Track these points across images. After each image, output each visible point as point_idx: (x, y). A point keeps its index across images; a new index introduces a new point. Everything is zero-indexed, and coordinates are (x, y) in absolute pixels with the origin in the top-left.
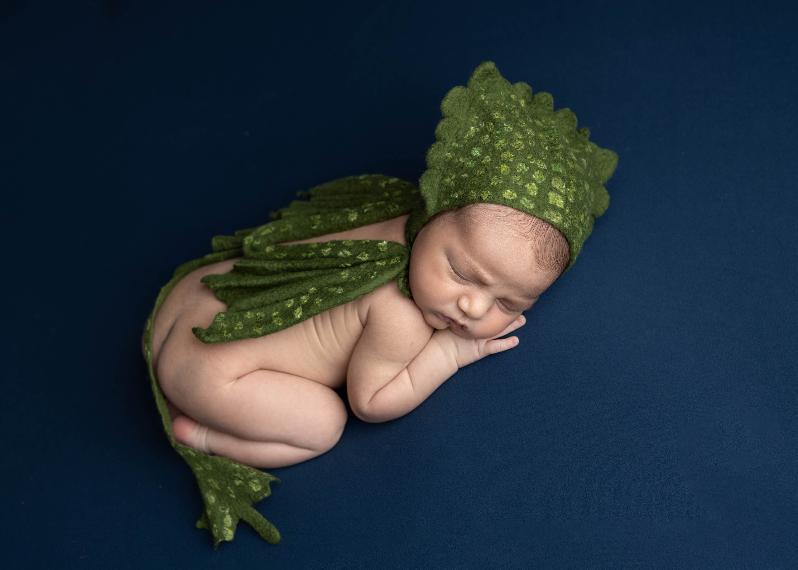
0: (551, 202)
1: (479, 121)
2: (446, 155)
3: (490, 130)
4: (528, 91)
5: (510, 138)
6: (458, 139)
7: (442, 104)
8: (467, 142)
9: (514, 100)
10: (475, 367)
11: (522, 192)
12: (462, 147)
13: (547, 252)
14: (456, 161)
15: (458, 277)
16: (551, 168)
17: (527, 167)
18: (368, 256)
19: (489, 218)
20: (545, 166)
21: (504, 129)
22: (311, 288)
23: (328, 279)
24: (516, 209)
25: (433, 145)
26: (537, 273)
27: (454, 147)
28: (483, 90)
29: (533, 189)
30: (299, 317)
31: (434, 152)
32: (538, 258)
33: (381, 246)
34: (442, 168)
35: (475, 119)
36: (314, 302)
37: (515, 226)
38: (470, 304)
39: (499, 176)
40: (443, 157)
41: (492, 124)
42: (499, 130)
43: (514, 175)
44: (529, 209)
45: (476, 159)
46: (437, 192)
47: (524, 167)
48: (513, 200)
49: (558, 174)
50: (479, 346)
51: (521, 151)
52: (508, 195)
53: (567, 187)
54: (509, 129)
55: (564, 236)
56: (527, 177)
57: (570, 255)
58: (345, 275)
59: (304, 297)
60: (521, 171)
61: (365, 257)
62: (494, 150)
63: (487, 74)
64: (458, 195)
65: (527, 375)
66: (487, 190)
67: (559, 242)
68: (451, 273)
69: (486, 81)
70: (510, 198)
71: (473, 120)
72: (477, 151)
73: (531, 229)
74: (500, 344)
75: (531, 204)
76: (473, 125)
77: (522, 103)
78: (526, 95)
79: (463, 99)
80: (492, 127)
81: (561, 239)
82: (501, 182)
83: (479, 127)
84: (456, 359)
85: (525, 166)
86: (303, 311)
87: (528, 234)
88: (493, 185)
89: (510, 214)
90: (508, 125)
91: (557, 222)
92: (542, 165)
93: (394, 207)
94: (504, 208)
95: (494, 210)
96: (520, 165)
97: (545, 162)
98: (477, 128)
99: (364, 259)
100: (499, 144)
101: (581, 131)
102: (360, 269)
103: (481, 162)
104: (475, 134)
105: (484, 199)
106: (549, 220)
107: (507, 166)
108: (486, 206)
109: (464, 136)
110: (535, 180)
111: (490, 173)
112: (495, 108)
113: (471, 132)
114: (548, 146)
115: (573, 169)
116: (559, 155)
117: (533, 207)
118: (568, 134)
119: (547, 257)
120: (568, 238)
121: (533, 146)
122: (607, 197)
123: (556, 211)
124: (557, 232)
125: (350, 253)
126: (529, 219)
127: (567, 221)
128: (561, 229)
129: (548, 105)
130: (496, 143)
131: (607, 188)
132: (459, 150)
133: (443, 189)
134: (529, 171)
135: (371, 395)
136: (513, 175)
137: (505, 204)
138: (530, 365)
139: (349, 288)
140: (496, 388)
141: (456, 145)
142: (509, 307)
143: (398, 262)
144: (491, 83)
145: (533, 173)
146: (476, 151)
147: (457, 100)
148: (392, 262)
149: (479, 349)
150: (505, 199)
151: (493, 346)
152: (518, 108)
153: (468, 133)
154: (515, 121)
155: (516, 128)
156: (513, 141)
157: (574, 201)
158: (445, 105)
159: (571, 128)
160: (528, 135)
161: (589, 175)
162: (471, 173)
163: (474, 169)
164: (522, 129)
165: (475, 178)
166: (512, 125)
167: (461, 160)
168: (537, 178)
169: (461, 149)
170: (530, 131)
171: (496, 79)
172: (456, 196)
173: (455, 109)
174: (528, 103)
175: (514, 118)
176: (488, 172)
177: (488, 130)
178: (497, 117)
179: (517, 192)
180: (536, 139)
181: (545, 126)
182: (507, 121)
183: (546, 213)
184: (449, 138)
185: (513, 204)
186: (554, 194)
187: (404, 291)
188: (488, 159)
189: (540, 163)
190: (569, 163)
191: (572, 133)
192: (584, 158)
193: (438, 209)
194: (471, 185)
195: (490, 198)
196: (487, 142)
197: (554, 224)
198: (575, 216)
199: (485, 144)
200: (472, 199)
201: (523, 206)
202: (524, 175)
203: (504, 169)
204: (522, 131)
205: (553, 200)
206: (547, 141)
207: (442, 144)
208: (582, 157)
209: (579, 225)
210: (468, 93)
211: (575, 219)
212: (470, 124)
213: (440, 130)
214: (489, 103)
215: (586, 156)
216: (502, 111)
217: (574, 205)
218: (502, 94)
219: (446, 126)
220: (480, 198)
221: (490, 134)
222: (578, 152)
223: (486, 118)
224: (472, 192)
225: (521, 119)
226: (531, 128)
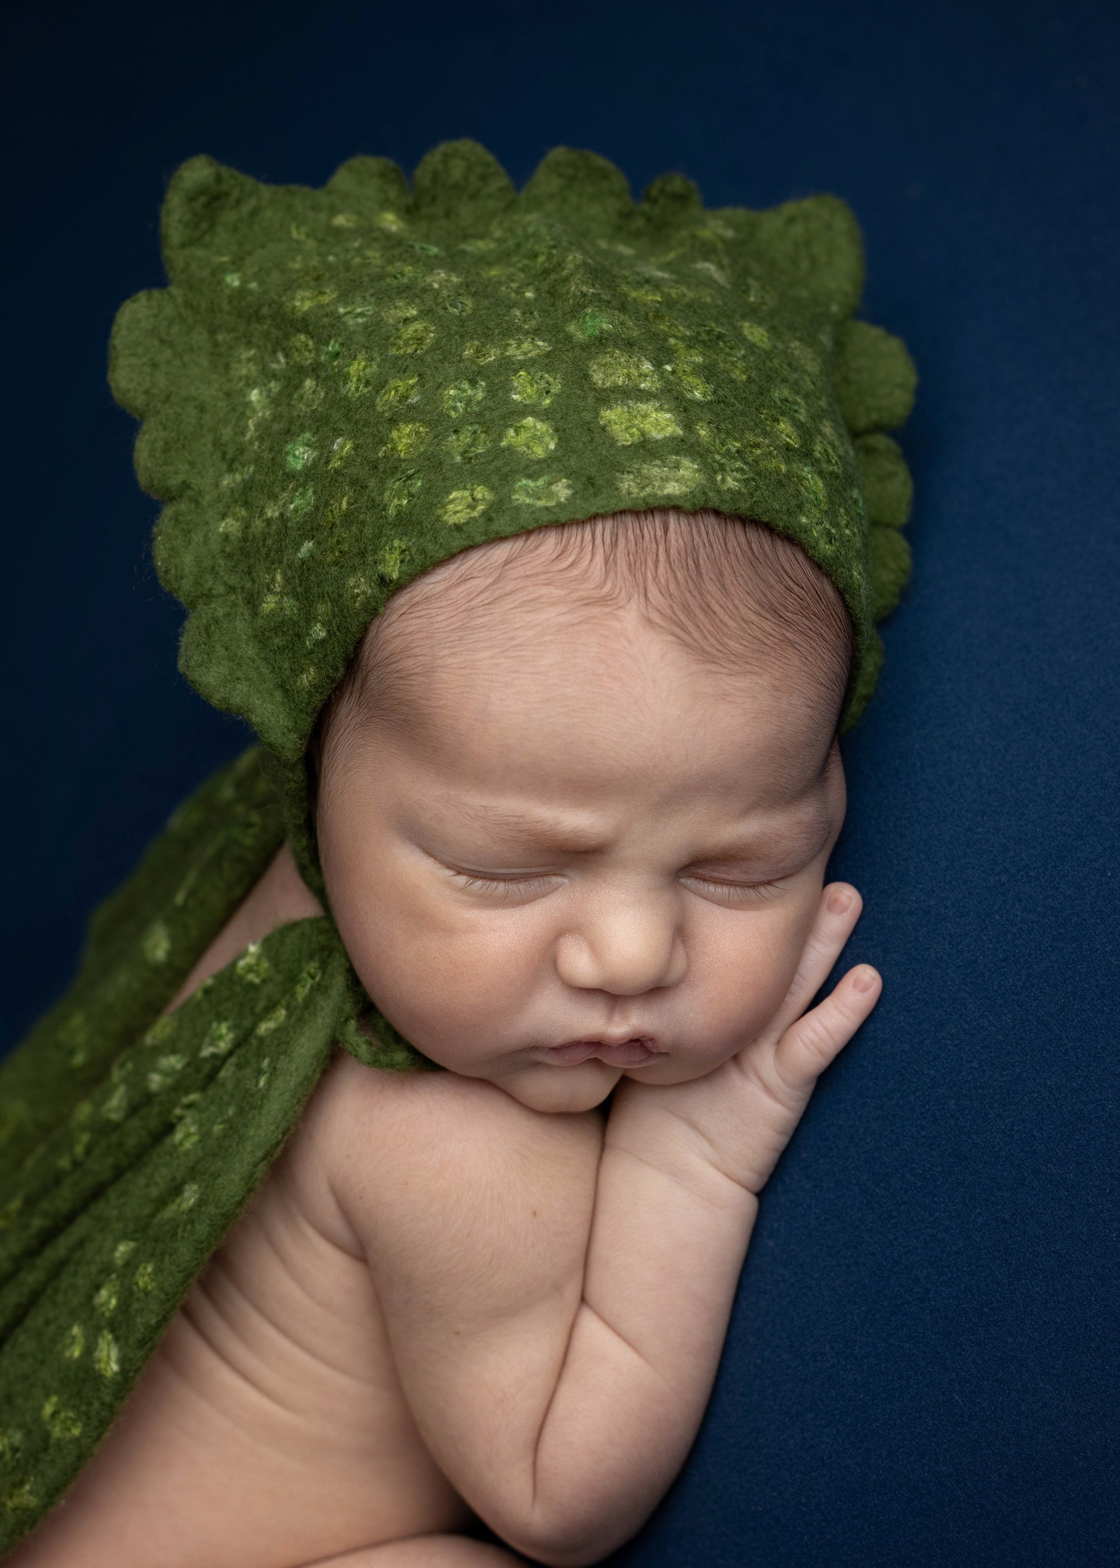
0: (625, 439)
1: (262, 359)
2: (221, 530)
3: (306, 360)
4: (382, 175)
6: (229, 456)
7: (112, 384)
8: (259, 447)
9: (348, 229)
10: (804, 1155)
12: (255, 472)
13: (717, 608)
14: (258, 525)
15: (495, 884)
16: (569, 338)
17: (477, 382)
18: (229, 1029)
19: (446, 623)
20: (540, 343)
21: (344, 324)
22: (114, 1249)
23: (147, 1186)
24: (515, 536)
25: (155, 530)
28: (225, 259)
29: (534, 437)
30: (115, 1367)
31: (173, 549)
32: (695, 644)
33: (250, 969)
34: (233, 580)
35: (249, 360)
36: (135, 1288)
37: (544, 590)
38: (595, 949)
39: (403, 472)
40: (215, 547)
41: (303, 337)
42: (330, 338)
44: (559, 505)
45: (310, 474)
46: (265, 670)
47: (464, 391)
48: (484, 513)
49: (601, 342)
50: (760, 1078)
51: (437, 346)
52: (459, 508)
53: (658, 365)
54: (361, 315)
56: (496, 414)
57: (828, 575)
58: (188, 1135)
59: (104, 1293)
60: (465, 409)
61: (220, 1037)
62: (346, 407)
63: (207, 205)
64: (323, 625)
65: (975, 1064)
66: (390, 539)
67: (738, 550)
68: (462, 890)
69: (219, 229)
70: (475, 514)
71: (244, 371)
72: (300, 450)
73: (606, 563)
74: (822, 1024)
75: (553, 488)
76: (250, 383)
77: (391, 221)
79: (175, 329)
80: (307, 345)
81: (742, 539)
82: (419, 484)
83: (274, 376)
84: (718, 1169)
85: (466, 385)
86: (117, 1339)
87: (606, 590)
88: (399, 513)
89: (507, 562)
90: (353, 303)
91: (684, 489)
92: (526, 346)
93: (249, 825)
94: (475, 560)
95: (448, 588)
96: (452, 392)
97: (536, 332)
98: (270, 381)
99: (223, 1046)
100: (355, 379)
101: (654, 192)
102: (223, 1085)
103: (327, 472)
104: (273, 406)
105: (395, 576)
106: (651, 500)
107: (410, 426)
108: (414, 593)
109: (243, 434)
110: (525, 406)
111: (372, 483)
112: (290, 286)
113: (258, 408)
114: (531, 288)
115: (659, 302)
116: (577, 285)
117: (568, 492)
119: (731, 623)
121: (470, 312)
122: (893, 345)
123: (660, 458)
124: (711, 521)
125: (179, 1056)
126: (579, 538)
127: (722, 468)
128: (714, 500)
129: (484, 178)
130: (344, 384)
131: (875, 319)
132: (251, 488)
133: (276, 641)
134: (491, 392)
135: (525, 1465)
136: (445, 439)
137: (467, 543)
138: (966, 1026)
139: (212, 1169)
140: (908, 1176)
141: (234, 481)
142: (742, 877)
143: (317, 979)
144: (239, 225)
145: (507, 388)
146: (297, 453)
147: (156, 343)
148: (301, 992)
149: (768, 1089)
150: (458, 527)
151: (800, 1043)
152: (375, 239)
153: (249, 418)
154: (372, 280)
155: (384, 297)
156: (392, 339)
157: (715, 392)
158: (123, 384)
159: (614, 205)
160: (437, 293)
161: (752, 299)
162: (317, 530)
163: (317, 508)
164: (408, 288)
165: (336, 531)
166: (368, 298)
167: (272, 512)
168: (530, 397)
169: (252, 480)
170: (438, 278)
171: (252, 203)
172: (319, 632)
173: (166, 374)
174: (410, 212)
175: (368, 275)
176: (362, 487)
177: (303, 363)
178: (308, 305)
179: (486, 481)
180: (473, 290)
181: (505, 241)
182: (344, 297)
183: (627, 484)
184: (199, 473)
185: (494, 527)
186: (619, 409)
187: (383, 1058)
188: (342, 446)
189: (519, 346)
190: (634, 294)
191: (626, 215)
192: (706, 259)
193: (305, 716)
194: (336, 563)
195: (412, 560)
196: (317, 402)
197: (680, 503)
198: (751, 437)
199: (313, 412)
200: (365, 606)
201: (533, 512)
202: (480, 415)
203: (405, 441)
204: (409, 292)
205: (627, 429)
206: (522, 275)
207: (183, 506)
208: (694, 260)
209: (788, 461)
210: (180, 300)
211: (757, 446)
212: (241, 390)
213: (149, 465)
214: (261, 283)
215: (707, 251)
216: (317, 279)
217: (722, 405)
218: (299, 233)
219: (166, 444)
220: (383, 581)
221: (314, 370)
222: (672, 256)
223: (275, 333)
224: (351, 582)
225: (392, 263)
226: (441, 267)
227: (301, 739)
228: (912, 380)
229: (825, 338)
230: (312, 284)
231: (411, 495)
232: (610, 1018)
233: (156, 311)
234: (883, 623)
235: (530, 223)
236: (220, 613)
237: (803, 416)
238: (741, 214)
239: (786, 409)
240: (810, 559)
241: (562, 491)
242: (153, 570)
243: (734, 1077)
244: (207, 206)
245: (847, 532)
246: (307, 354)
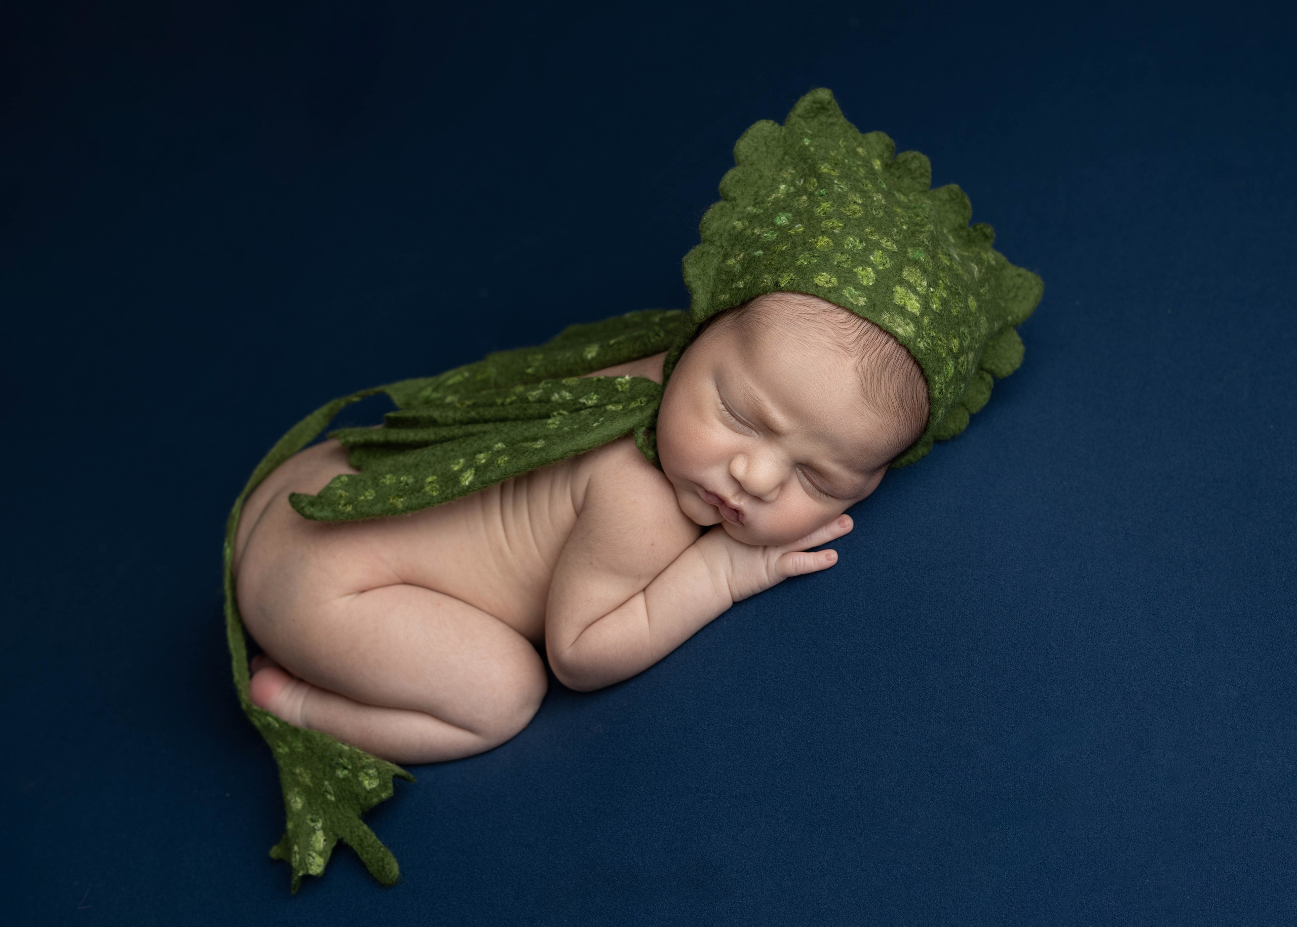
0: (897, 301)
1: (795, 177)
2: (734, 224)
3: (810, 189)
4: (887, 146)
5: (841, 201)
6: (758, 201)
7: (737, 144)
8: (770, 206)
9: (860, 155)
10: (761, 601)
11: (847, 278)
12: (762, 213)
13: (883, 383)
14: (749, 232)
15: (732, 417)
16: (906, 252)
17: (862, 242)
18: (597, 399)
19: (787, 315)
20: (895, 247)
21: (833, 187)
22: (497, 443)
23: (525, 430)
24: (834, 304)
25: (712, 206)
26: (863, 417)
27: (749, 213)
28: (809, 132)
29: (867, 276)
30: (467, 483)
31: (713, 217)
32: (866, 389)
33: (621, 384)
34: (725, 244)
35: (790, 173)
36: (496, 462)
37: (829, 330)
38: (749, 467)
39: (813, 253)
40: (728, 227)
41: (815, 180)
42: (824, 188)
43: (839, 253)
44: (857, 305)
45: (781, 229)
46: (711, 283)
47: (856, 242)
48: (829, 288)
49: (916, 263)
50: (768, 561)
51: (858, 219)
52: (823, 280)
53: (929, 286)
54: (841, 188)
55: (917, 362)
56: (860, 258)
57: (930, 404)
58: (554, 423)
59: (482, 455)
60: (851, 248)
61: (591, 399)
62: (811, 216)
64: (744, 283)
65: (846, 616)
66: (791, 272)
67: (906, 369)
68: (719, 410)
69: (816, 120)
70: (826, 286)
71: (785, 176)
72: (783, 218)
73: (857, 338)
74: (804, 560)
75: (860, 298)
76: (784, 181)
77: (877, 164)
78: (884, 152)
79: (774, 143)
80: (814, 184)
81: (910, 367)
82: (815, 261)
84: (728, 582)
85: (858, 240)
86: (475, 474)
87: (850, 346)
88: (801, 265)
89: (824, 311)
90: (842, 182)
91: (904, 334)
92: (889, 243)
93: (657, 335)
94: (814, 301)
95: (797, 304)
96: (851, 239)
97: (896, 242)
98: (792, 186)
99: (590, 403)
100: (822, 208)
101: (978, 227)
102: (580, 415)
103: (787, 233)
104: (786, 195)
105: (782, 285)
106: (889, 329)
107: (828, 239)
108: (784, 296)
109: (768, 197)
110: (872, 263)
111: (799, 248)
112: (825, 159)
113: (781, 192)
114: (907, 225)
115: (947, 265)
116: (924, 237)
117: (864, 304)
118: (956, 230)
119: (883, 392)
120: (923, 367)
121: (879, 217)
122: (1021, 348)
123: (904, 317)
124: (904, 352)
125: (570, 395)
126: (855, 322)
127: (922, 338)
128: (911, 346)
129: (922, 175)
130: (817, 207)
131: (1021, 334)
132: (756, 218)
133: (723, 276)
134: (865, 249)
135: (579, 630)
136: (836, 253)
138: (853, 600)
139: (554, 441)
140: (792, 636)
141: (752, 211)
142: (818, 484)
143: (642, 405)
144: (824, 124)
145: (871, 252)
146: (782, 218)
147: (763, 142)
148: (633, 405)
149: (767, 567)
150: (817, 286)
151: (791, 560)
152: (867, 166)
153: (774, 193)
154: (854, 180)
155: (854, 188)
156: (845, 205)
157: (941, 311)
158: (741, 147)
159: (960, 220)
160: (874, 201)
161: (982, 291)
162: (768, 249)
163: (774, 242)
164: (865, 192)
165: (774, 255)
166: (848, 184)
167: (757, 231)
168: (877, 262)
169: (759, 215)
170: (878, 197)
171: (834, 120)
172: (741, 284)
173: (758, 156)
174: (887, 166)
175: (855, 177)
176: (795, 247)
177: (808, 189)
178: (826, 170)
179: (839, 278)
180: (887, 210)
181: (912, 203)
182: (840, 178)
183: (886, 317)
184: (743, 198)
185: (829, 295)
186: (904, 290)
187: (644, 449)
188: (799, 227)
189: (887, 241)
190: (941, 256)
191: (962, 227)
192: (976, 264)
193: (712, 309)
194: (765, 266)
195: (793, 285)
196: (802, 206)
197: (899, 338)
198: (941, 336)
199: (798, 208)
200: (764, 288)
201: (846, 301)
202: (854, 254)
203: (822, 242)
204: (864, 193)
205: (901, 298)
206: (908, 219)
207: (728, 205)
208: (972, 261)
209: (947, 354)
210: (783, 134)
211: (941, 340)
212: (779, 181)
213: (728, 182)
214: (816, 150)
215: (980, 262)
216: (836, 164)
217: (940, 317)
218: (842, 143)
219: (739, 179)
220: (777, 284)
221: (810, 194)
222: (966, 254)
223: (807, 171)
224: (766, 276)
225: (866, 179)
226: (882, 194)
227: (705, 316)
228: (1017, 366)
229: (997, 326)
230: (833, 165)
231: (809, 262)
232: (735, 495)
233: (772, 131)
234: (938, 441)
235: (925, 203)
236: (712, 251)
237: (965, 344)
238: (1003, 259)
239: (961, 337)
240: (928, 393)
241: (862, 301)
242: (700, 219)
243: (759, 554)
244: (817, 108)
245: (949, 395)
246: (812, 187)
